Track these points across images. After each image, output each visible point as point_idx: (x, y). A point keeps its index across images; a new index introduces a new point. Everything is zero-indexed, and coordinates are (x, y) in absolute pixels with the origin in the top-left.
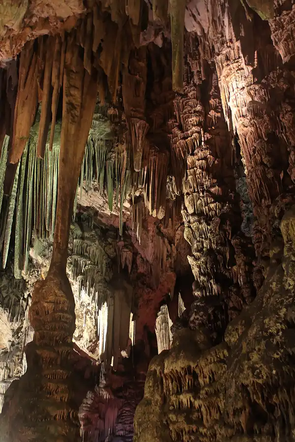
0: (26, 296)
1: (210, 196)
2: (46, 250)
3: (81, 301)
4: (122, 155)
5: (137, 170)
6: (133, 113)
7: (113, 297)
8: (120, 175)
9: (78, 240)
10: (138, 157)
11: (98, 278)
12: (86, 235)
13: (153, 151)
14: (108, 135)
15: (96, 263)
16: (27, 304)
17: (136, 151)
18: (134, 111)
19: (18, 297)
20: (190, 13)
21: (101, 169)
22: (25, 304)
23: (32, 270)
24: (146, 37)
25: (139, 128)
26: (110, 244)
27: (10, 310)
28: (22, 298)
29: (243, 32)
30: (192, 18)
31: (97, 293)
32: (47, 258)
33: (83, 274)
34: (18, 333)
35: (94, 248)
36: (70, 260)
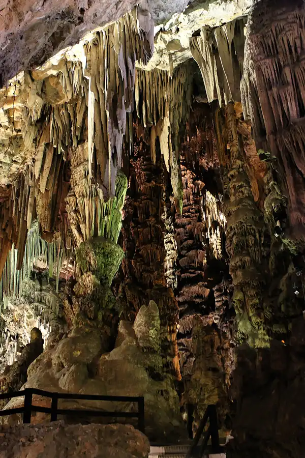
0: (6, 331)
4: (58, 239)
5: (68, 249)
8: (57, 252)
9: (37, 292)
11: (52, 317)
12: (44, 287)
15: (51, 307)
16: (7, 336)
21: (45, 249)
22: (5, 335)
23: (8, 313)
28: (3, 332)
31: (51, 327)
32: (17, 306)
33: (41, 315)
34: (4, 355)
35: (49, 297)
36: (32, 306)
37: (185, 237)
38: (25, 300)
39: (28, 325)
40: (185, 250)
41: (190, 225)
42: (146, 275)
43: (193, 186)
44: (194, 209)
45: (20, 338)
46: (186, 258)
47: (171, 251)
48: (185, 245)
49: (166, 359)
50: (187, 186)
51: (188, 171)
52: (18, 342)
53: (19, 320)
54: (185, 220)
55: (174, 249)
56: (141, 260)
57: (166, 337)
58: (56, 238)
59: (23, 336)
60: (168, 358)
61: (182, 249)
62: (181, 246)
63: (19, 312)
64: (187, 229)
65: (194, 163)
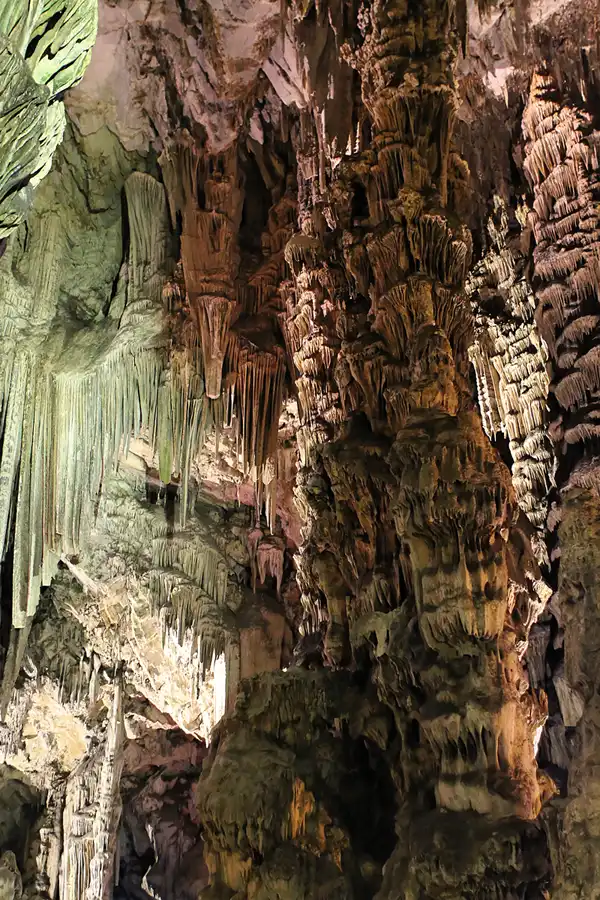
0: (89, 655)
1: (322, 428)
2: (104, 566)
3: (178, 655)
4: (182, 371)
5: (214, 397)
6: (204, 285)
7: (237, 643)
9: (161, 541)
10: (215, 371)
11: (201, 607)
12: (178, 527)
13: (246, 351)
14: (157, 337)
15: (198, 580)
16: (93, 668)
17: (209, 359)
18: (208, 282)
19: (76, 657)
20: (278, 69)
22: (87, 667)
23: (89, 605)
24: (217, 133)
25: (213, 314)
26: (237, 538)
27: (61, 682)
28: (82, 658)
29: (332, 92)
30: (282, 79)
31: (199, 638)
32: (105, 581)
33: (169, 605)
34: (100, 721)
35: (193, 552)
36: (145, 580)
37: (567, 312)
38: (127, 566)
39: (140, 636)
40: (572, 350)
41: (582, 269)
42: (393, 398)
43: (584, 148)
44: (593, 216)
45: (127, 674)
46: (575, 375)
47: (533, 376)
48: (571, 337)
49: (463, 716)
50: (563, 156)
51: (565, 111)
52: (123, 686)
53: (116, 622)
54: (563, 259)
55: (540, 368)
56: (377, 349)
57: (458, 619)
58: (177, 371)
59: (133, 666)
60: (472, 712)
61: (561, 350)
62: (559, 342)
63: (114, 599)
64: (575, 286)
65: (582, 84)
